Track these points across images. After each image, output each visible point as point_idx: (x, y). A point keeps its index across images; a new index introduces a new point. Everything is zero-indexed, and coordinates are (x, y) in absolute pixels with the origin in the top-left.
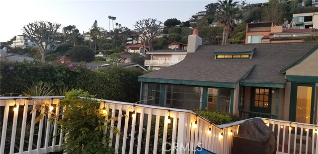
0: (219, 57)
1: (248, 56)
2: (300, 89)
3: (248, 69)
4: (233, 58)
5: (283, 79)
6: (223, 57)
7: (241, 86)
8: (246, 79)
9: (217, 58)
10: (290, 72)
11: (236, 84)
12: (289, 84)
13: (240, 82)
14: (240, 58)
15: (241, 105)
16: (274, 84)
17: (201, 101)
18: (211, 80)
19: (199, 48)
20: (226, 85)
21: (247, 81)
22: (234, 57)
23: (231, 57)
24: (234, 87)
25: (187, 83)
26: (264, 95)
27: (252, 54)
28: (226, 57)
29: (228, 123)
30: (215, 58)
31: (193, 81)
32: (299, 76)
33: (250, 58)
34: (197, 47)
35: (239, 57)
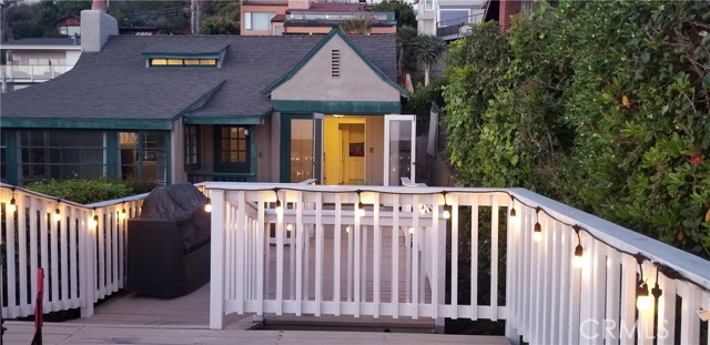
0: (155, 62)
1: (213, 62)
2: (295, 123)
3: (206, 89)
4: (184, 65)
5: (265, 108)
6: (163, 62)
7: (186, 125)
8: (206, 106)
9: (151, 65)
10: (278, 94)
11: (174, 120)
12: (277, 117)
13: (184, 118)
14: (199, 66)
16: (243, 117)
17: (105, 162)
18: (122, 115)
19: (109, 42)
20: (152, 124)
21: (207, 113)
22: (187, 63)
23: (180, 63)
24: (170, 128)
25: (68, 125)
26: (238, 139)
27: (223, 55)
28: (171, 62)
29: (119, 197)
30: (147, 66)
31: (81, 119)
32: (292, 102)
33: (219, 66)
34: (105, 40)
35: (197, 63)
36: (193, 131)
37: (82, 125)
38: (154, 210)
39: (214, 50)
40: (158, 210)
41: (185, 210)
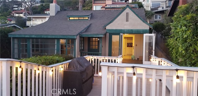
0: (70, 18)
1: (87, 18)
2: (113, 36)
3: (86, 26)
4: (79, 19)
5: (104, 32)
6: (73, 18)
7: (80, 37)
8: (86, 31)
9: (69, 19)
10: (108, 27)
11: (77, 36)
12: (108, 34)
13: (80, 35)
14: (83, 19)
15: (82, 48)
16: (98, 35)
17: (56, 48)
18: (61, 34)
19: (58, 13)
20: (70, 37)
21: (87, 33)
22: (80, 19)
23: (78, 19)
24: (76, 38)
25: (45, 37)
26: (95, 41)
27: (90, 16)
28: (75, 18)
30: (68, 20)
31: (49, 35)
32: (113, 30)
33: (89, 19)
34: (56, 12)
35: (82, 18)
36: (82, 39)
37: (49, 37)
38: (72, 67)
39: (88, 15)
40: (74, 67)
41: (83, 67)
